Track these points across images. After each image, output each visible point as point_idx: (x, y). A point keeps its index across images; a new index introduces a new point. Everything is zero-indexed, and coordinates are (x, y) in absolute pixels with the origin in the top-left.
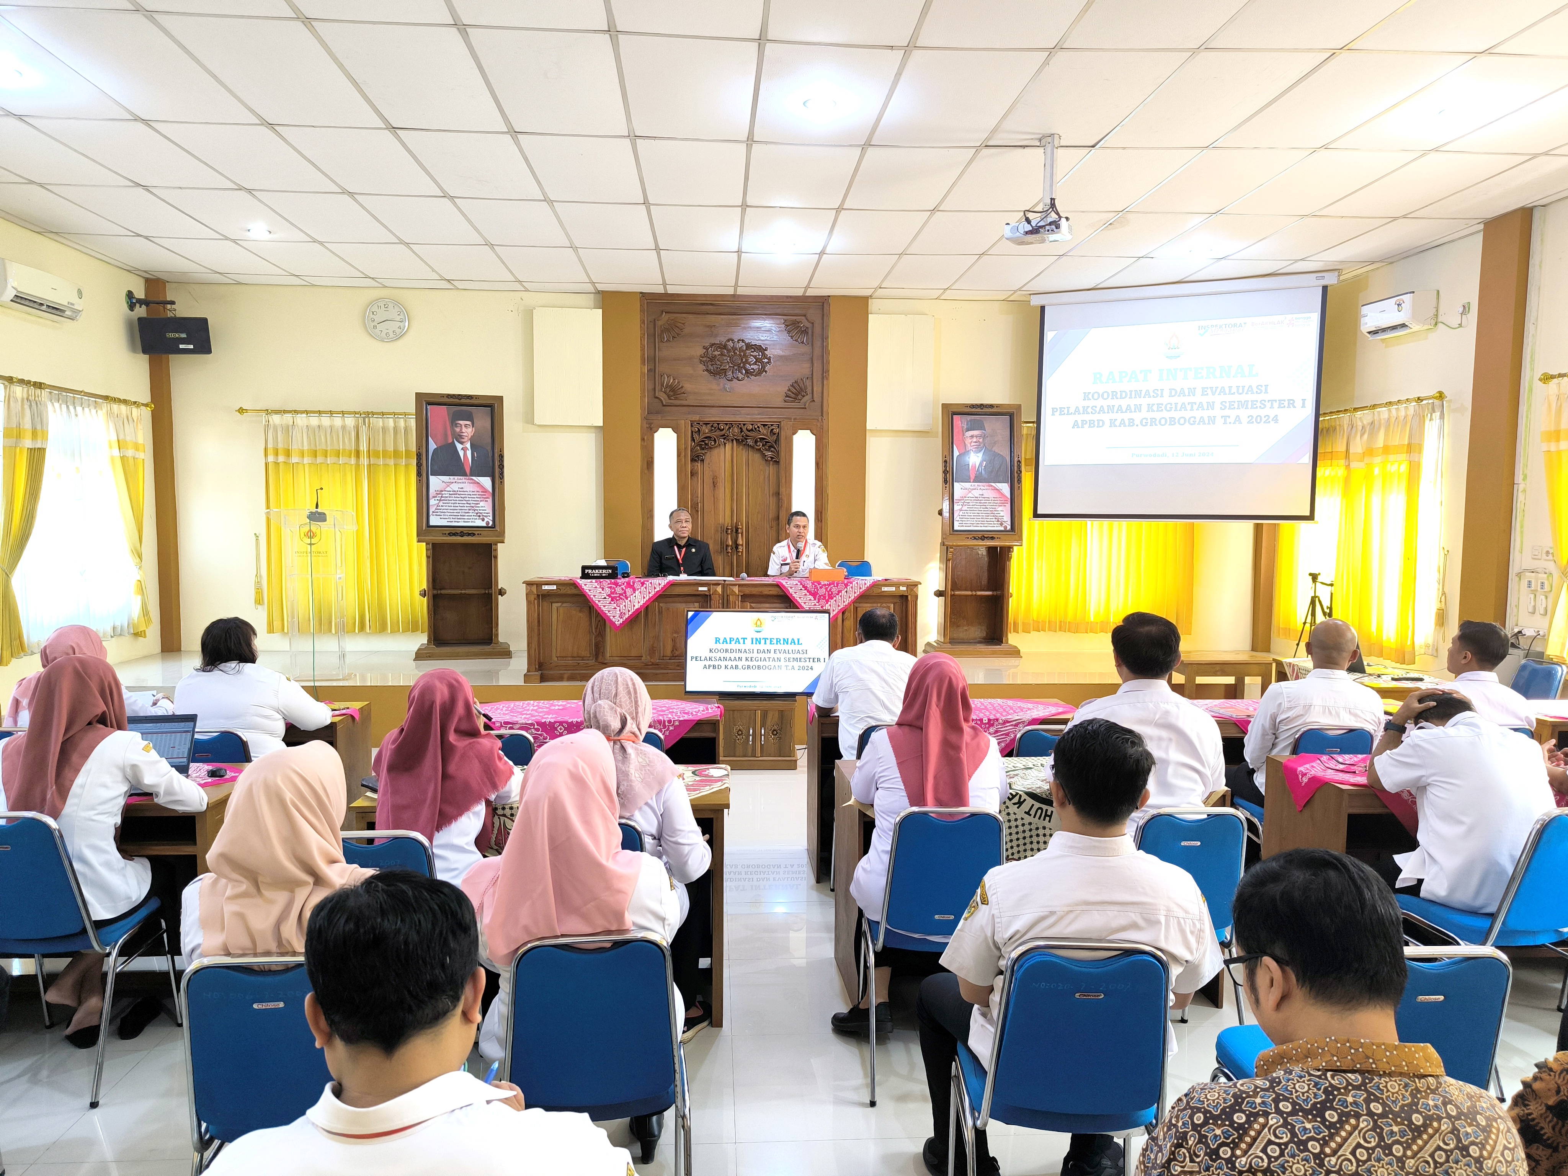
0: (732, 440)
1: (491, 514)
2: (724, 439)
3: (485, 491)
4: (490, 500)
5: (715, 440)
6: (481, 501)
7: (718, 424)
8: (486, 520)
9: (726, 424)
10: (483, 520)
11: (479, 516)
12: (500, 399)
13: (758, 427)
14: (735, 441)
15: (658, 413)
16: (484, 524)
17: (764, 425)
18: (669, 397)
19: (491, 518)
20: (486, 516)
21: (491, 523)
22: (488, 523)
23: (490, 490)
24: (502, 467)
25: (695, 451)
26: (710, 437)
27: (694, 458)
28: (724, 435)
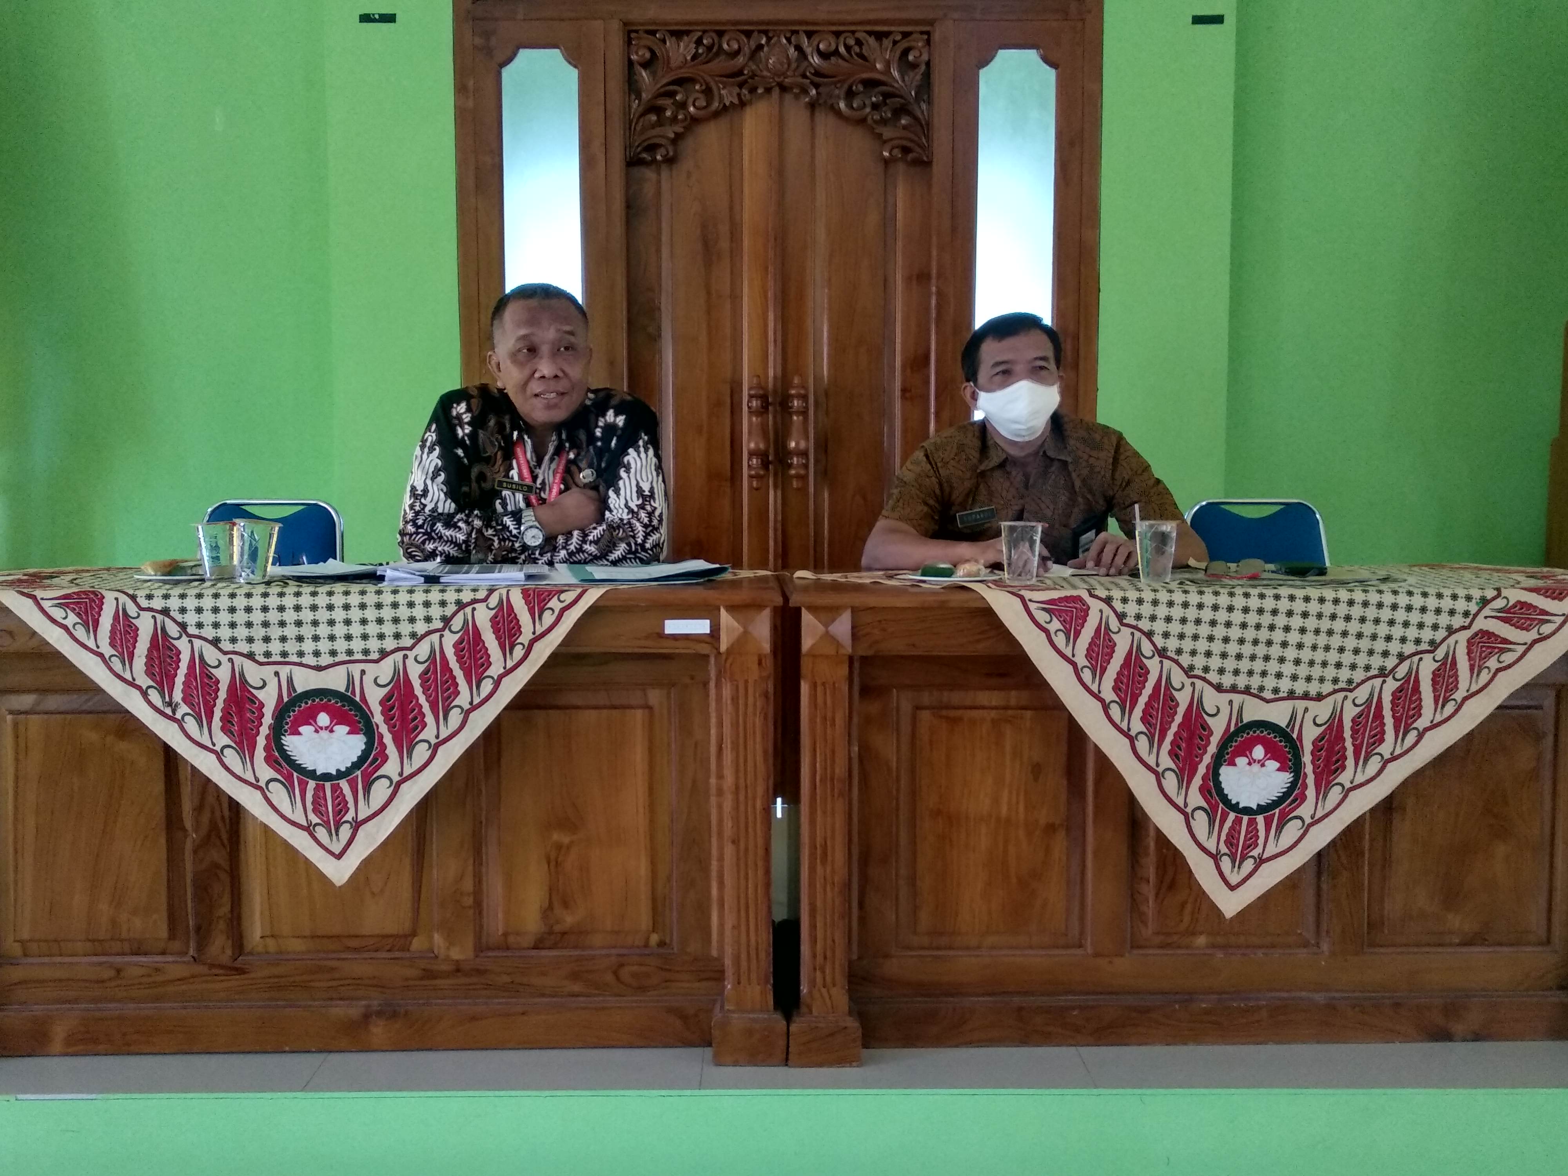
0: (768, 92)
2: (741, 86)
5: (708, 92)
7: (720, 34)
9: (748, 34)
13: (859, 43)
14: (775, 92)
17: (879, 36)
25: (644, 130)
26: (691, 80)
27: (640, 153)
28: (740, 73)
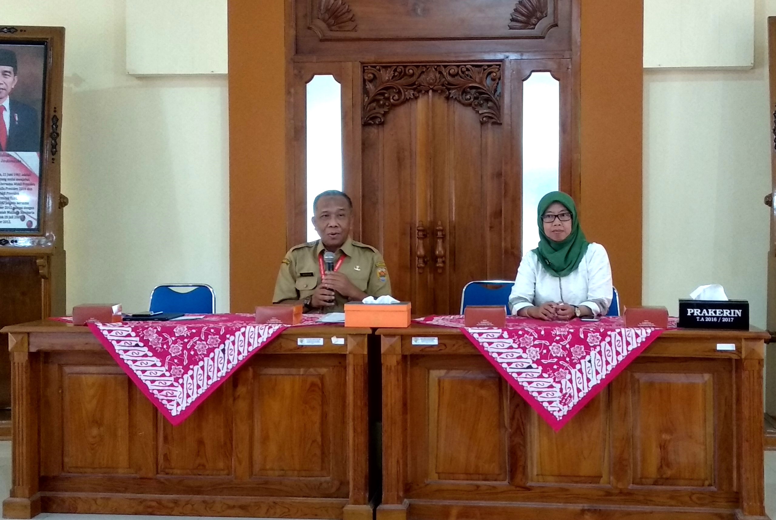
0: (427, 92)
1: (35, 211)
2: (414, 90)
3: (29, 173)
4: (36, 188)
5: (399, 93)
6: (21, 189)
7: (405, 67)
8: (28, 218)
9: (418, 66)
10: (23, 219)
11: (18, 213)
12: (59, 32)
13: (468, 70)
14: (431, 91)
15: (312, 52)
16: (23, 225)
17: (478, 67)
18: (329, 26)
19: (35, 216)
20: (27, 213)
21: (35, 225)
22: (30, 223)
23: (37, 171)
24: (56, 136)
25: (370, 110)
26: (392, 88)
27: (368, 121)
28: (414, 84)
